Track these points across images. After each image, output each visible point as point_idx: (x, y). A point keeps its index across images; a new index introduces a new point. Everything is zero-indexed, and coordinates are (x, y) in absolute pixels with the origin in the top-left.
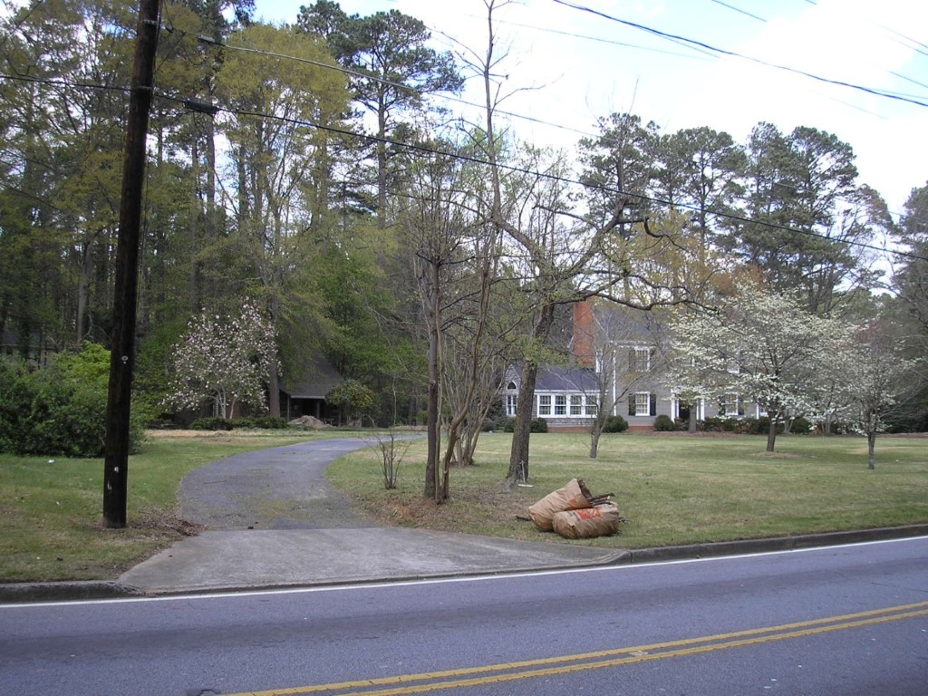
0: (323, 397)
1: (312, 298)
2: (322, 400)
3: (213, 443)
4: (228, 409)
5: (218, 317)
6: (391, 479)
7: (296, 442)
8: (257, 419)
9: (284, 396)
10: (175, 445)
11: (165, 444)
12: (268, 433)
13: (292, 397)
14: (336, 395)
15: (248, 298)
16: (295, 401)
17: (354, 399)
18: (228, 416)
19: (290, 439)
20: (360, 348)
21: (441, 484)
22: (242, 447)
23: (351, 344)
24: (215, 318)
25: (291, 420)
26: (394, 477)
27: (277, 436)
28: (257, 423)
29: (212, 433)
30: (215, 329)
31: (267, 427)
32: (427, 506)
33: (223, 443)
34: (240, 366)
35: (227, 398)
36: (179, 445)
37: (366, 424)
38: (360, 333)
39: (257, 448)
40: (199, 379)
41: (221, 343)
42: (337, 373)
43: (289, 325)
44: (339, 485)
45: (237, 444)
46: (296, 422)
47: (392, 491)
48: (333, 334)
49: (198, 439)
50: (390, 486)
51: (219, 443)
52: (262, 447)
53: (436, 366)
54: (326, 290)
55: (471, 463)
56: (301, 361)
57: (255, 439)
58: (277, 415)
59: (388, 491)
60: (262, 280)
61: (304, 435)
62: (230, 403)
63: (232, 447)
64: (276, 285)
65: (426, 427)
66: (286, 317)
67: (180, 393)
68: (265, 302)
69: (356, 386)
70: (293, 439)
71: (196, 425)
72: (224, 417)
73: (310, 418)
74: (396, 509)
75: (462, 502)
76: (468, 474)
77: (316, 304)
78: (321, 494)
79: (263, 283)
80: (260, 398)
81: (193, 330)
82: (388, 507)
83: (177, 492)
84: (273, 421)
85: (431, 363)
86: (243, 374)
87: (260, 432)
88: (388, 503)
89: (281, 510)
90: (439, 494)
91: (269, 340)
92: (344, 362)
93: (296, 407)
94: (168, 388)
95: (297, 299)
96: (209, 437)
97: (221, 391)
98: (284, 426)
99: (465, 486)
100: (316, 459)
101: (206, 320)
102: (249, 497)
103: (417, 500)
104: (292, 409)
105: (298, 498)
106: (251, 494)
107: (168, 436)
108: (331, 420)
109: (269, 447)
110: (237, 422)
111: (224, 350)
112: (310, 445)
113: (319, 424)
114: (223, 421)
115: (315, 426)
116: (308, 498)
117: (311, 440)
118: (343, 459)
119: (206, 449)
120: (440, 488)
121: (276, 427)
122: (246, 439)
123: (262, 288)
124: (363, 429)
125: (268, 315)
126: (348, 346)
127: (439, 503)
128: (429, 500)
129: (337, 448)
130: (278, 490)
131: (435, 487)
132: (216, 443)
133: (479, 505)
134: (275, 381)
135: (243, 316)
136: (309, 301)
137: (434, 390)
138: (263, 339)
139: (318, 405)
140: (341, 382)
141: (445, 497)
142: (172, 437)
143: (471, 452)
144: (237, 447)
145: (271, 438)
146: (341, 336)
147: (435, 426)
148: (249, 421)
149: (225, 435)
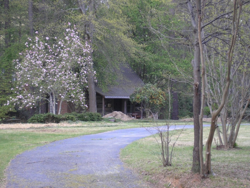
0: (129, 97)
1: (118, 23)
2: (128, 99)
3: (41, 133)
4: (57, 107)
5: (47, 38)
6: (168, 159)
7: (104, 131)
8: (79, 115)
9: (99, 96)
10: (12, 135)
11: (4, 134)
12: (86, 124)
13: (106, 97)
14: (138, 96)
15: (70, 24)
16: (108, 101)
17: (151, 98)
18: (57, 113)
19: (100, 129)
20: (156, 60)
21: (204, 162)
22: (62, 135)
23: (149, 57)
24: (45, 40)
25: (105, 114)
26: (169, 157)
27: (91, 127)
28: (79, 117)
29: (43, 125)
30: (46, 48)
31: (86, 120)
32: (194, 179)
33: (50, 133)
34: (66, 75)
35: (56, 99)
36: (15, 135)
37: (161, 117)
38: (155, 49)
39: (74, 136)
40: (34, 85)
41: (51, 58)
42: (140, 79)
43: (102, 44)
44: (129, 163)
45: (60, 133)
46: (109, 116)
47: (168, 168)
48: (134, 50)
49: (31, 130)
50: (167, 164)
51: (47, 132)
52: (78, 135)
53: (199, 71)
54: (129, 17)
55: (234, 146)
56: (112, 70)
57: (73, 129)
58: (94, 110)
59: (165, 168)
60: (80, 10)
61: (112, 126)
62: (59, 102)
63: (55, 135)
64: (91, 13)
65: (192, 119)
66: (99, 38)
67: (21, 97)
68: (83, 26)
69: (152, 88)
70: (103, 128)
71: (32, 119)
72: (54, 113)
73: (119, 113)
74: (170, 182)
75: (222, 177)
76: (231, 155)
77: (121, 27)
78: (115, 170)
79: (82, 13)
80: (81, 98)
81: (29, 48)
82: (165, 180)
83: (5, 170)
84: (91, 116)
85: (195, 69)
86: (67, 81)
87: (80, 124)
88: (165, 176)
89: (84, 183)
90: (203, 170)
91: (87, 55)
92: (144, 70)
93: (109, 105)
94: (12, 93)
95: (107, 24)
96: (40, 128)
97: (52, 94)
98: (99, 119)
99: (226, 164)
100: (116, 143)
101: (39, 42)
102: (60, 173)
103: (186, 174)
104: (107, 107)
105: (98, 173)
106: (62, 171)
107: (8, 129)
108: (135, 114)
109: (83, 135)
110: (64, 117)
111: (53, 63)
112: (114, 133)
113: (126, 117)
114: (53, 116)
115: (123, 119)
116: (105, 174)
117: (116, 129)
118: (137, 143)
119: (35, 137)
120: (203, 165)
121: (93, 120)
122: (68, 129)
123: (80, 17)
124: (159, 121)
125: (85, 37)
126: (147, 59)
127: (204, 177)
128: (196, 175)
129: (134, 135)
130: (83, 167)
131: (199, 165)
132: (44, 132)
133: (235, 180)
134: (93, 86)
135: (67, 38)
136: (115, 25)
137: (198, 89)
138: (82, 55)
139: (125, 103)
140: (142, 86)
141: (209, 173)
142: (12, 129)
143: (234, 137)
144: (59, 135)
145: (86, 128)
146: (141, 51)
147: (198, 117)
148: (73, 116)
149: (53, 127)
